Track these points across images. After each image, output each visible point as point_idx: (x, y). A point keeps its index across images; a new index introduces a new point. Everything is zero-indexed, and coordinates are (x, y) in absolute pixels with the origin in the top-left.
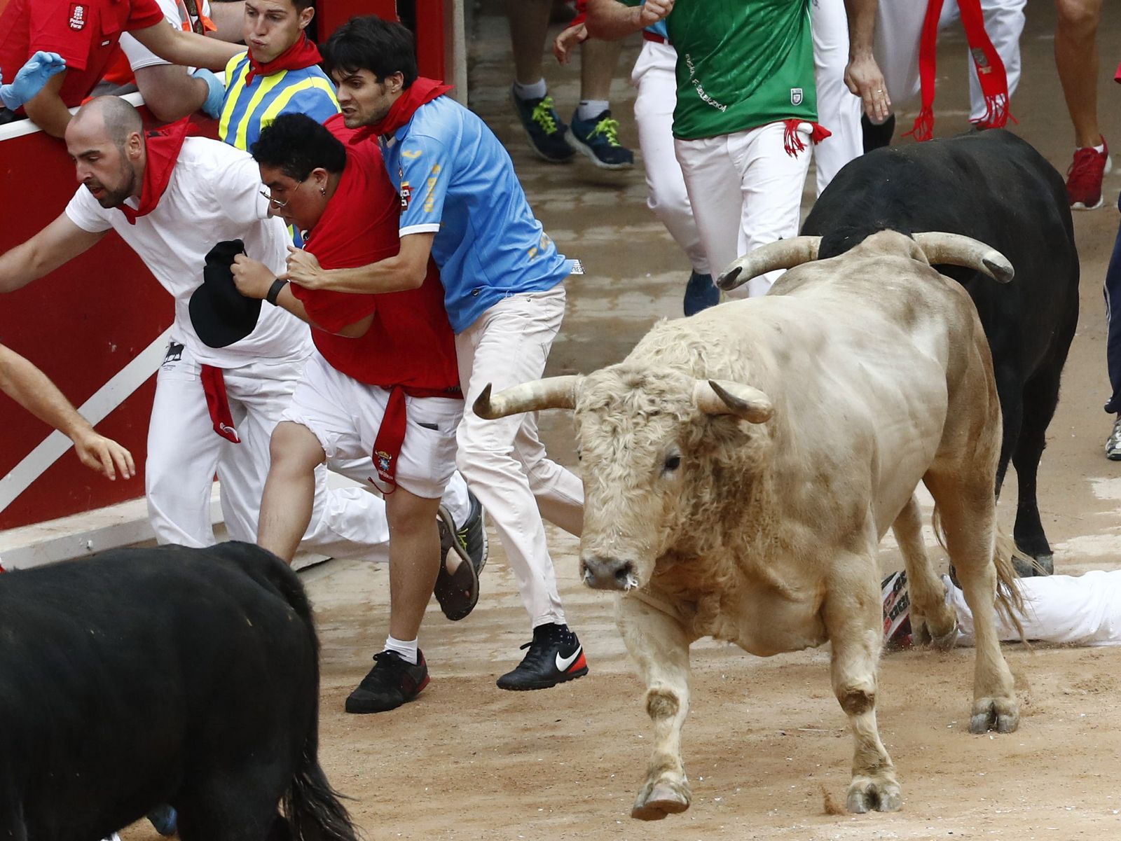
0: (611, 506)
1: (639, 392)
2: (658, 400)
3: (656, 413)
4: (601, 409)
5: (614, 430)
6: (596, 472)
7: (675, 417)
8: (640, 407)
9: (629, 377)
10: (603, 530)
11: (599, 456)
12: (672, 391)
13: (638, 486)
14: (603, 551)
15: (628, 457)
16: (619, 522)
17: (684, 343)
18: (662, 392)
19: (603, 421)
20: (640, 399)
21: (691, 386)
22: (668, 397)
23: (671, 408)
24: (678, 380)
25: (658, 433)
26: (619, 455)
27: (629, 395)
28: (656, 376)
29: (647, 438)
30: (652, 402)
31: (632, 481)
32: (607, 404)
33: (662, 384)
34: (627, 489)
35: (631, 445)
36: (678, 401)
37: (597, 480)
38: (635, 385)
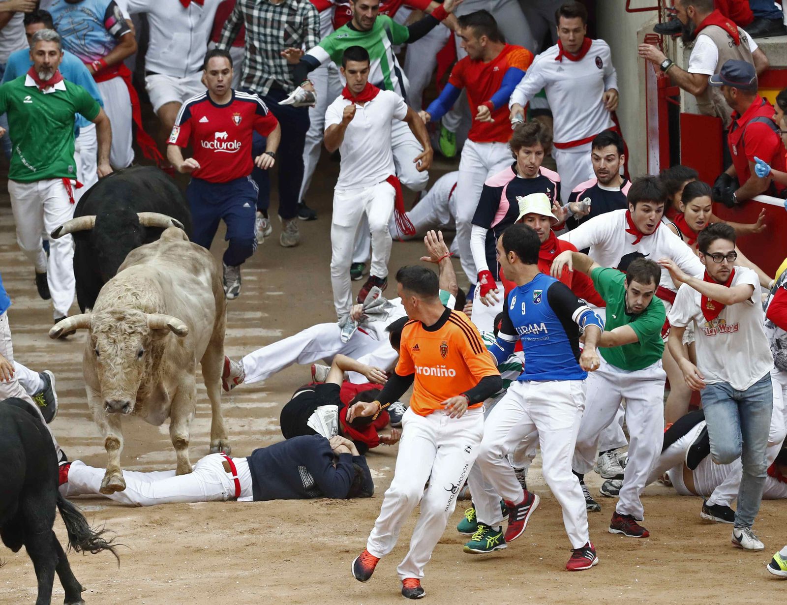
0: (118, 376)
1: (123, 322)
2: (133, 326)
3: (133, 333)
4: (107, 332)
5: (115, 342)
6: (109, 361)
7: (141, 333)
8: (125, 330)
9: (118, 316)
10: (116, 388)
11: (109, 354)
12: (139, 321)
13: (129, 367)
14: (116, 398)
15: (123, 353)
16: (122, 384)
17: (129, 294)
18: (134, 322)
19: (108, 338)
20: (124, 326)
21: (146, 318)
22: (137, 324)
23: (139, 329)
24: (140, 316)
25: (135, 343)
26: (119, 353)
27: (118, 324)
28: (130, 315)
29: (131, 345)
30: (131, 327)
31: (126, 365)
32: (109, 329)
33: (133, 319)
34: (124, 368)
35: (124, 348)
36: (141, 326)
37: (110, 365)
38: (120, 319)
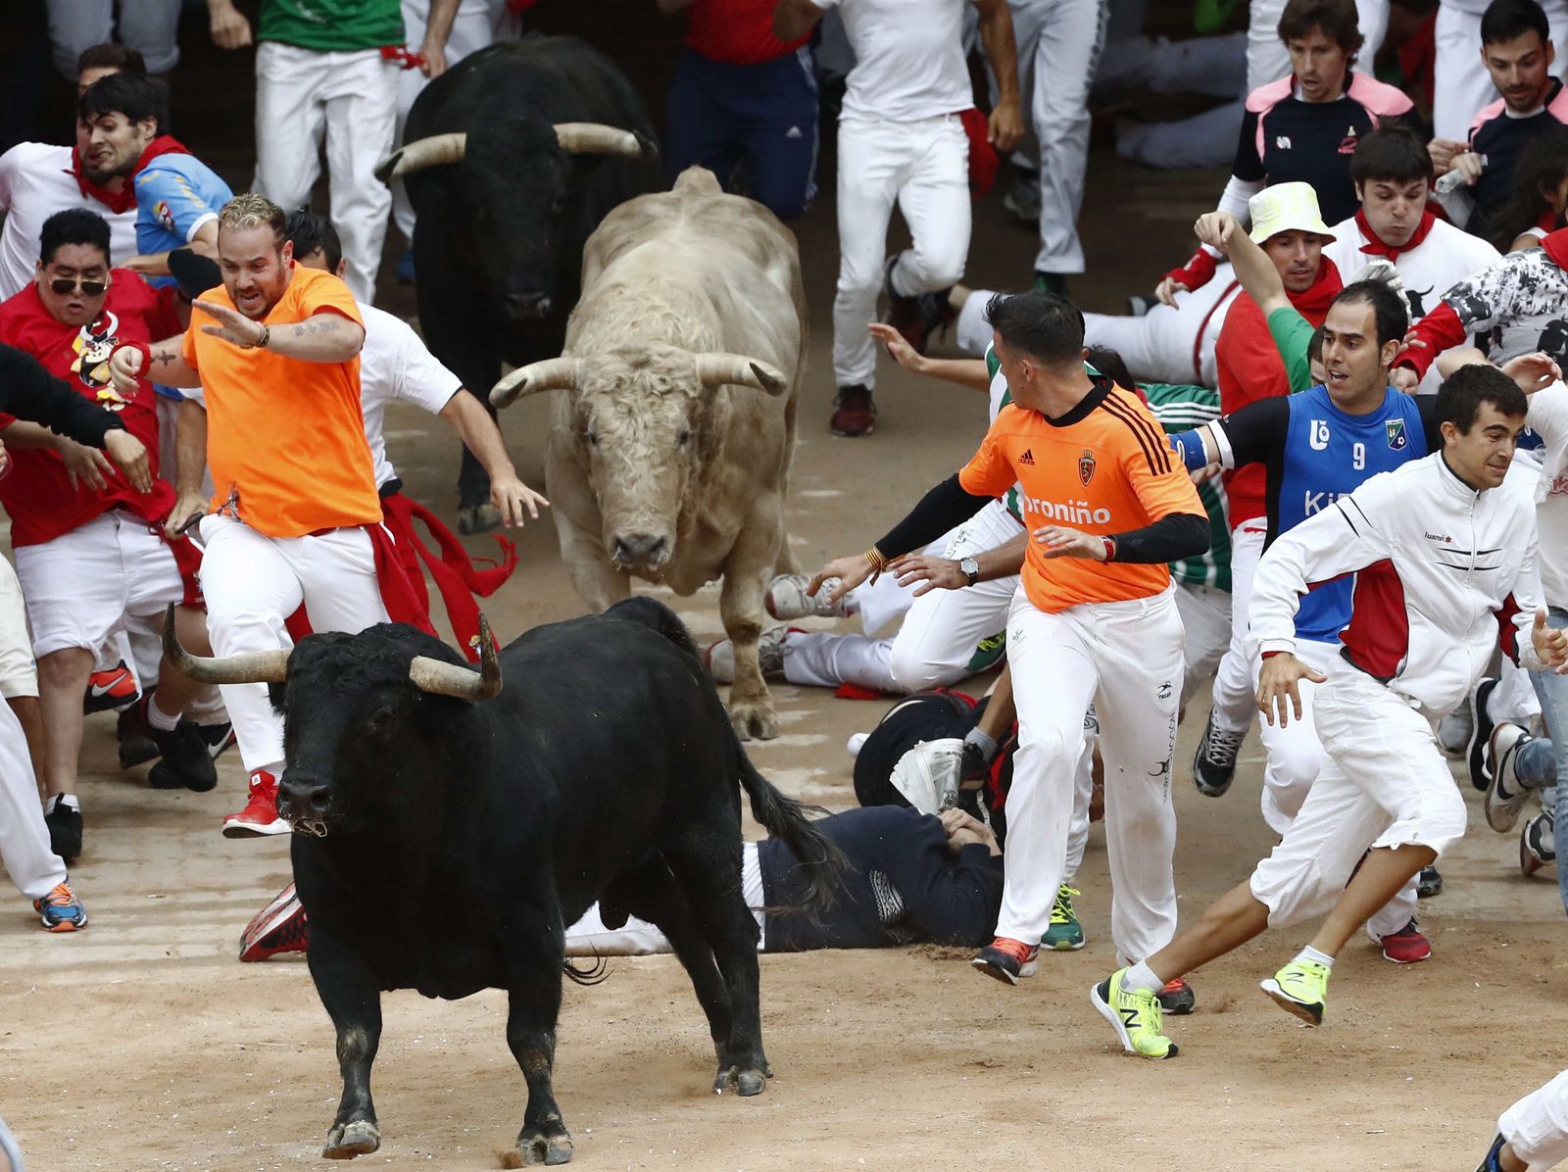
0: (641, 484)
1: (647, 371)
2: (667, 378)
3: (669, 392)
4: (612, 391)
5: (630, 411)
6: (620, 452)
7: (685, 393)
8: (652, 387)
9: (633, 358)
10: (636, 509)
11: (620, 438)
12: (679, 368)
13: (663, 463)
14: (639, 529)
15: (650, 435)
16: (650, 499)
17: (658, 315)
18: (670, 370)
19: (616, 403)
20: (650, 377)
21: (694, 361)
22: (676, 374)
23: (682, 385)
24: (680, 357)
25: (674, 412)
26: (640, 434)
27: (636, 375)
28: (660, 355)
29: (666, 417)
30: (663, 381)
31: (657, 460)
32: (618, 386)
33: (669, 363)
34: (653, 466)
35: (651, 424)
36: (685, 377)
37: (623, 460)
38: (640, 365)
